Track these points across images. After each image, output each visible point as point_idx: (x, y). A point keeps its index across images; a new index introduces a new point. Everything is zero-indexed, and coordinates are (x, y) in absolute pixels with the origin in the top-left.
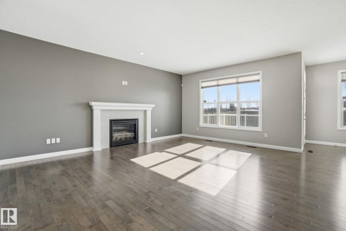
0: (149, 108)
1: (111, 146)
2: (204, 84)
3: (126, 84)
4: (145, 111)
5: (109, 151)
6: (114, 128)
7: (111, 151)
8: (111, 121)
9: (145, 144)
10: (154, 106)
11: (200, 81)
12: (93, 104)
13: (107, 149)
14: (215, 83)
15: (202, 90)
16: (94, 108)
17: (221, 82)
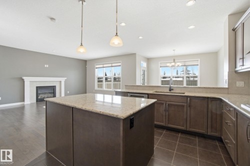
0: (63, 80)
1: (37, 101)
2: (97, 66)
3: (48, 66)
4: (61, 82)
5: (35, 104)
6: (39, 92)
7: (37, 104)
8: (37, 87)
10: (66, 78)
11: (95, 64)
12: (24, 78)
14: (102, 66)
15: (96, 70)
16: (25, 80)
17: (105, 66)
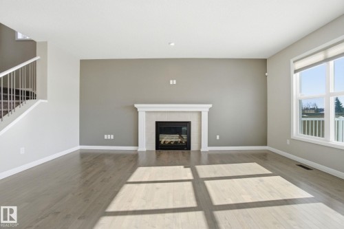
0: (205, 109)
1: (157, 148)
4: (200, 113)
9: (199, 151)
10: (210, 106)
11: (292, 61)
13: (152, 151)
14: (317, 57)
16: (139, 110)
17: (333, 53)
